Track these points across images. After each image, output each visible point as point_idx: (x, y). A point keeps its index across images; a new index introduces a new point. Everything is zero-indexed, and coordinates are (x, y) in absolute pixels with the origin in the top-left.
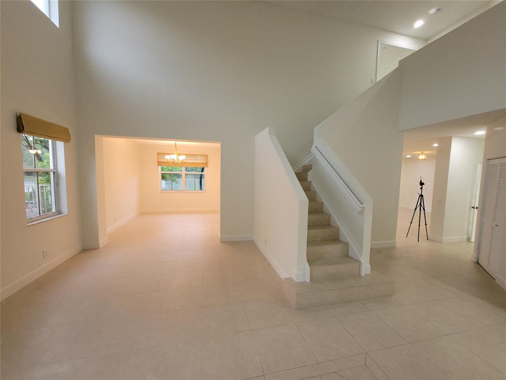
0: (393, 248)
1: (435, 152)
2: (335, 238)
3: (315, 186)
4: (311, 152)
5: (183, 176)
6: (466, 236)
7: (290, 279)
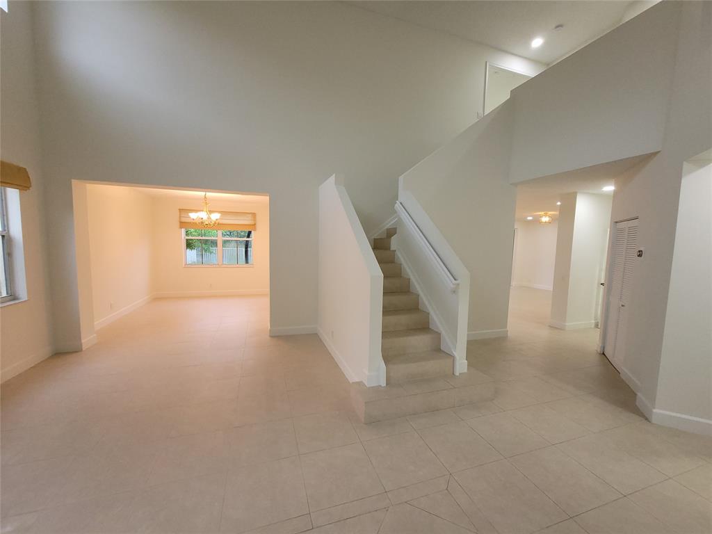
0: (503, 339)
1: (556, 213)
2: (423, 327)
3: (401, 257)
4: (396, 212)
5: (220, 243)
6: (593, 321)
7: (360, 384)
